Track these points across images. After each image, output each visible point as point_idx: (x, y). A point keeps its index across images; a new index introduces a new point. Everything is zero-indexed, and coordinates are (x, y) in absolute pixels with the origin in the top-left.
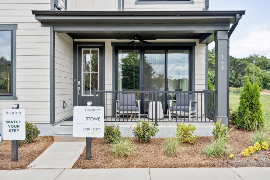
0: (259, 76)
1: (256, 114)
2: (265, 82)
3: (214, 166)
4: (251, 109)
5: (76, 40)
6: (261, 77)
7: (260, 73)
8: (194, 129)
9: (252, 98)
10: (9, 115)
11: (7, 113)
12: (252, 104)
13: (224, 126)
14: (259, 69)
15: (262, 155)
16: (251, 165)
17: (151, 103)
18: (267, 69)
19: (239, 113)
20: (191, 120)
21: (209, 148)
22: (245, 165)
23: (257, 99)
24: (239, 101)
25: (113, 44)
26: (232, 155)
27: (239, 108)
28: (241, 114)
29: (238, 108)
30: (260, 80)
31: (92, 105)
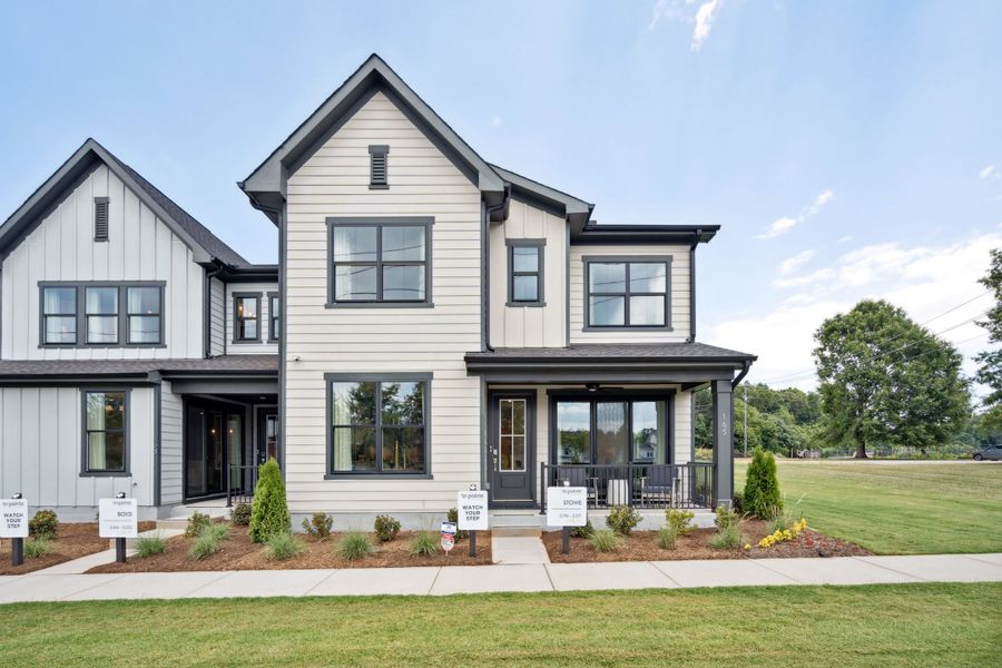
0: (753, 424)
1: (771, 496)
2: (766, 438)
3: (727, 558)
4: (764, 488)
5: (491, 387)
6: (758, 428)
7: (755, 419)
8: (692, 516)
9: (765, 473)
10: (466, 499)
11: (464, 496)
12: (765, 481)
13: (731, 512)
14: (754, 410)
15: (784, 546)
16: (772, 557)
17: (611, 481)
18: (769, 410)
19: (746, 495)
20: (674, 505)
21: (715, 539)
22: (765, 557)
23: (772, 476)
24: (746, 478)
25: (549, 392)
26: (747, 546)
27: (746, 487)
28: (749, 496)
29: (743, 487)
30: (757, 433)
31: (571, 485)
